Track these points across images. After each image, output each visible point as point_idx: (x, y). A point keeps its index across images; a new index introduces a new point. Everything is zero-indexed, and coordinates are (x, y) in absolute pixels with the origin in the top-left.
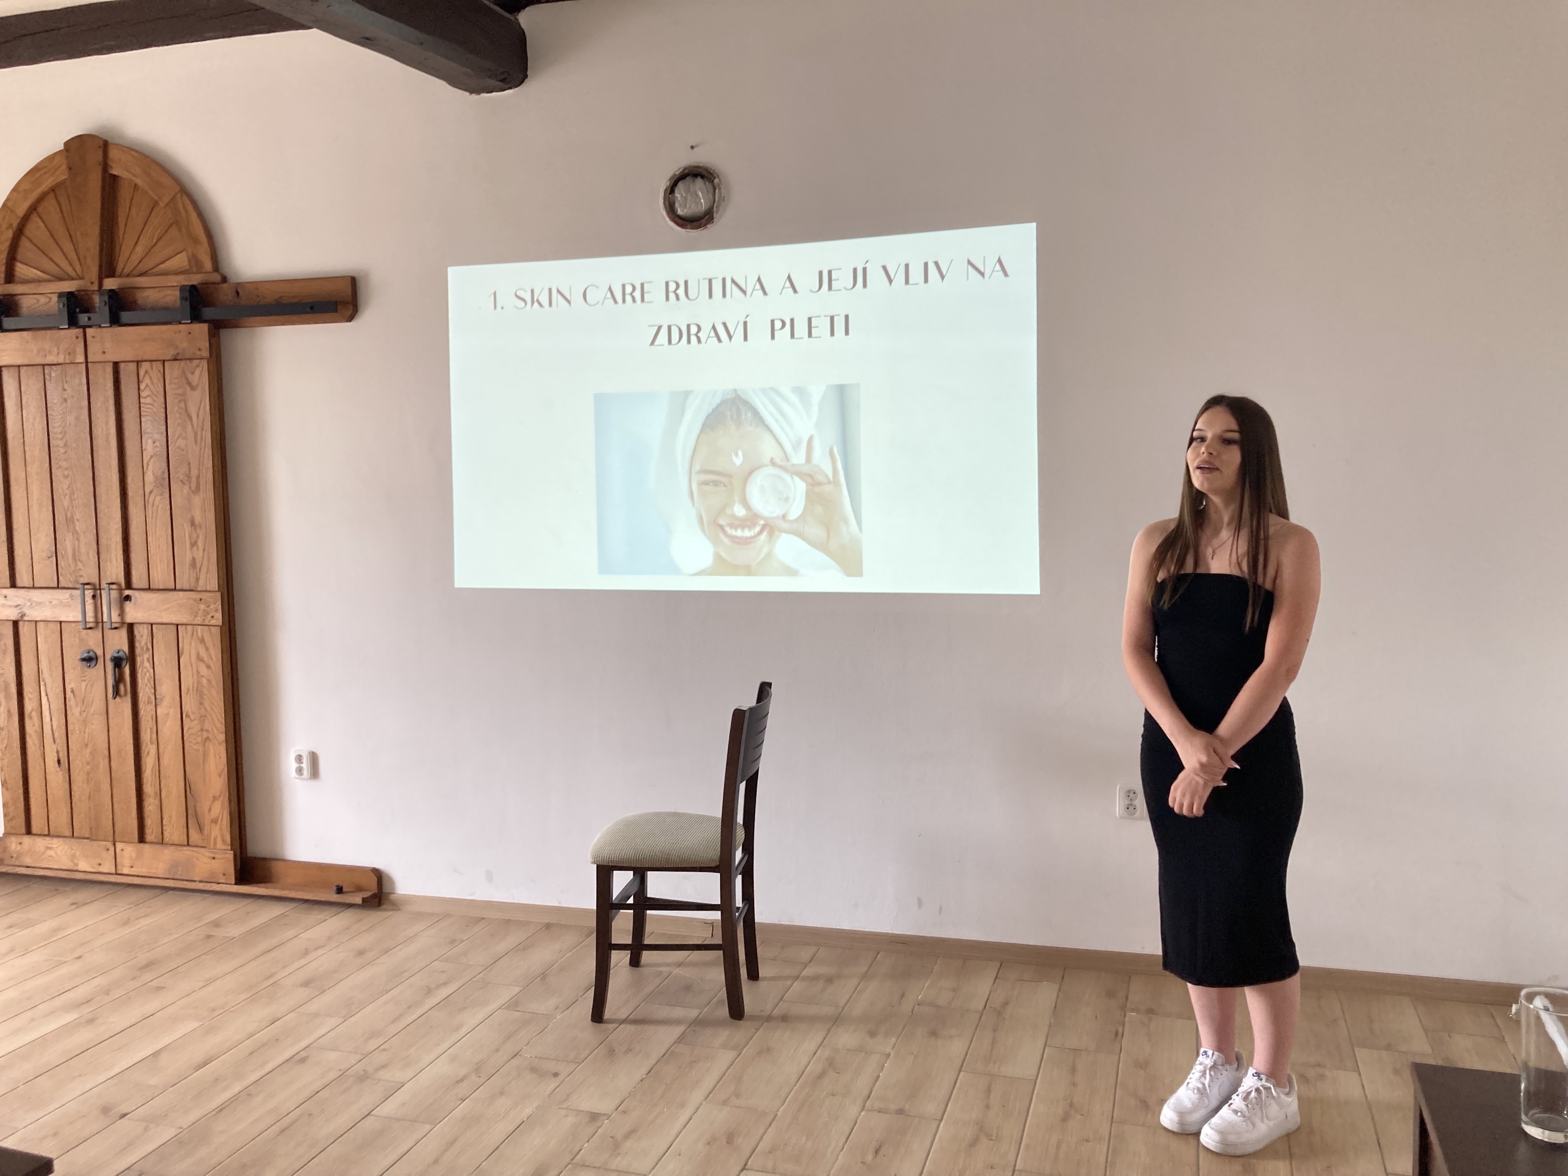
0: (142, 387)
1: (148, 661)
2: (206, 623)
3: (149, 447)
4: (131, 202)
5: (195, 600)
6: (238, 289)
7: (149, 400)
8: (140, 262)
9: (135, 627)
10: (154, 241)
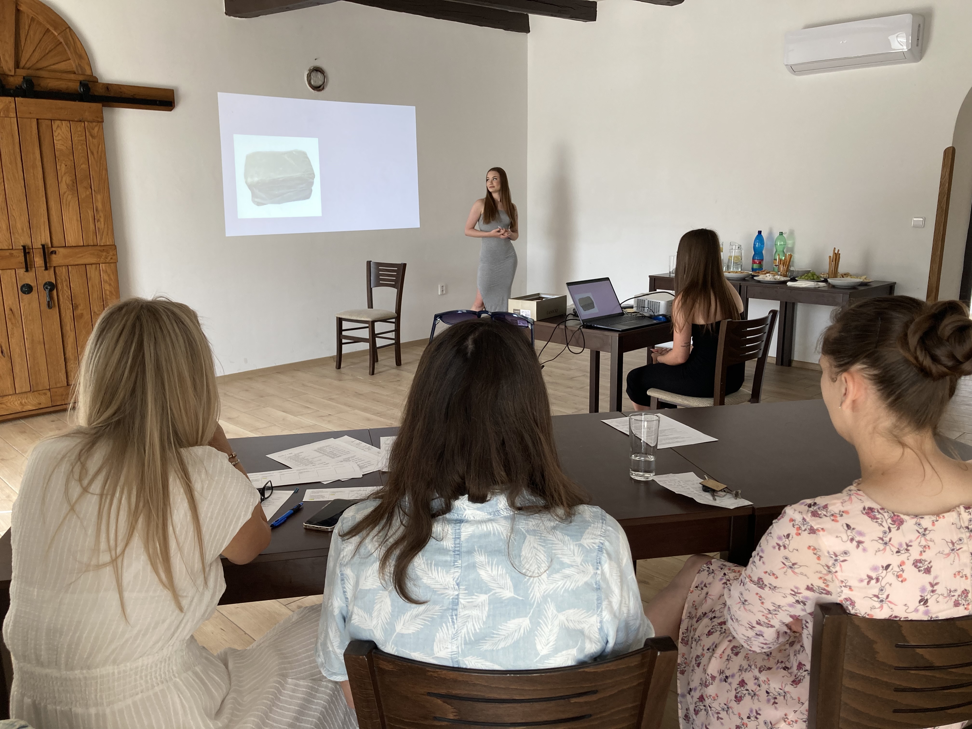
0: (55, 134)
1: (67, 286)
2: (107, 261)
3: (62, 168)
4: (29, 27)
5: (100, 251)
6: (108, 87)
7: (60, 142)
8: (37, 62)
9: (57, 269)
10: (47, 52)
